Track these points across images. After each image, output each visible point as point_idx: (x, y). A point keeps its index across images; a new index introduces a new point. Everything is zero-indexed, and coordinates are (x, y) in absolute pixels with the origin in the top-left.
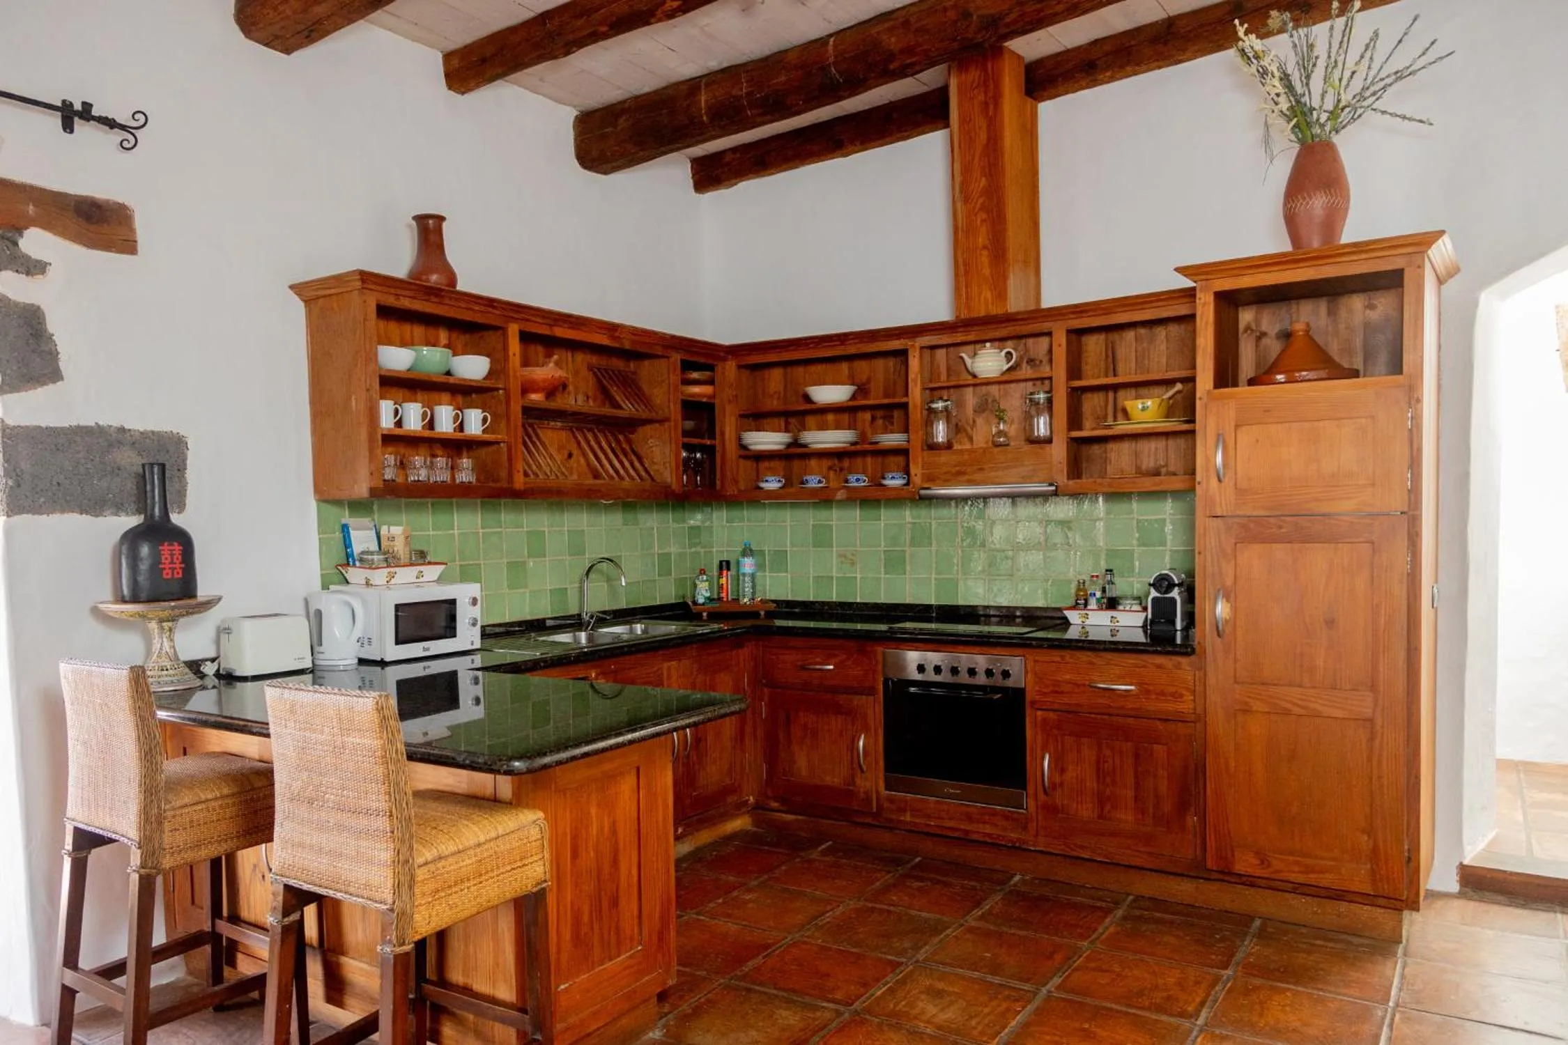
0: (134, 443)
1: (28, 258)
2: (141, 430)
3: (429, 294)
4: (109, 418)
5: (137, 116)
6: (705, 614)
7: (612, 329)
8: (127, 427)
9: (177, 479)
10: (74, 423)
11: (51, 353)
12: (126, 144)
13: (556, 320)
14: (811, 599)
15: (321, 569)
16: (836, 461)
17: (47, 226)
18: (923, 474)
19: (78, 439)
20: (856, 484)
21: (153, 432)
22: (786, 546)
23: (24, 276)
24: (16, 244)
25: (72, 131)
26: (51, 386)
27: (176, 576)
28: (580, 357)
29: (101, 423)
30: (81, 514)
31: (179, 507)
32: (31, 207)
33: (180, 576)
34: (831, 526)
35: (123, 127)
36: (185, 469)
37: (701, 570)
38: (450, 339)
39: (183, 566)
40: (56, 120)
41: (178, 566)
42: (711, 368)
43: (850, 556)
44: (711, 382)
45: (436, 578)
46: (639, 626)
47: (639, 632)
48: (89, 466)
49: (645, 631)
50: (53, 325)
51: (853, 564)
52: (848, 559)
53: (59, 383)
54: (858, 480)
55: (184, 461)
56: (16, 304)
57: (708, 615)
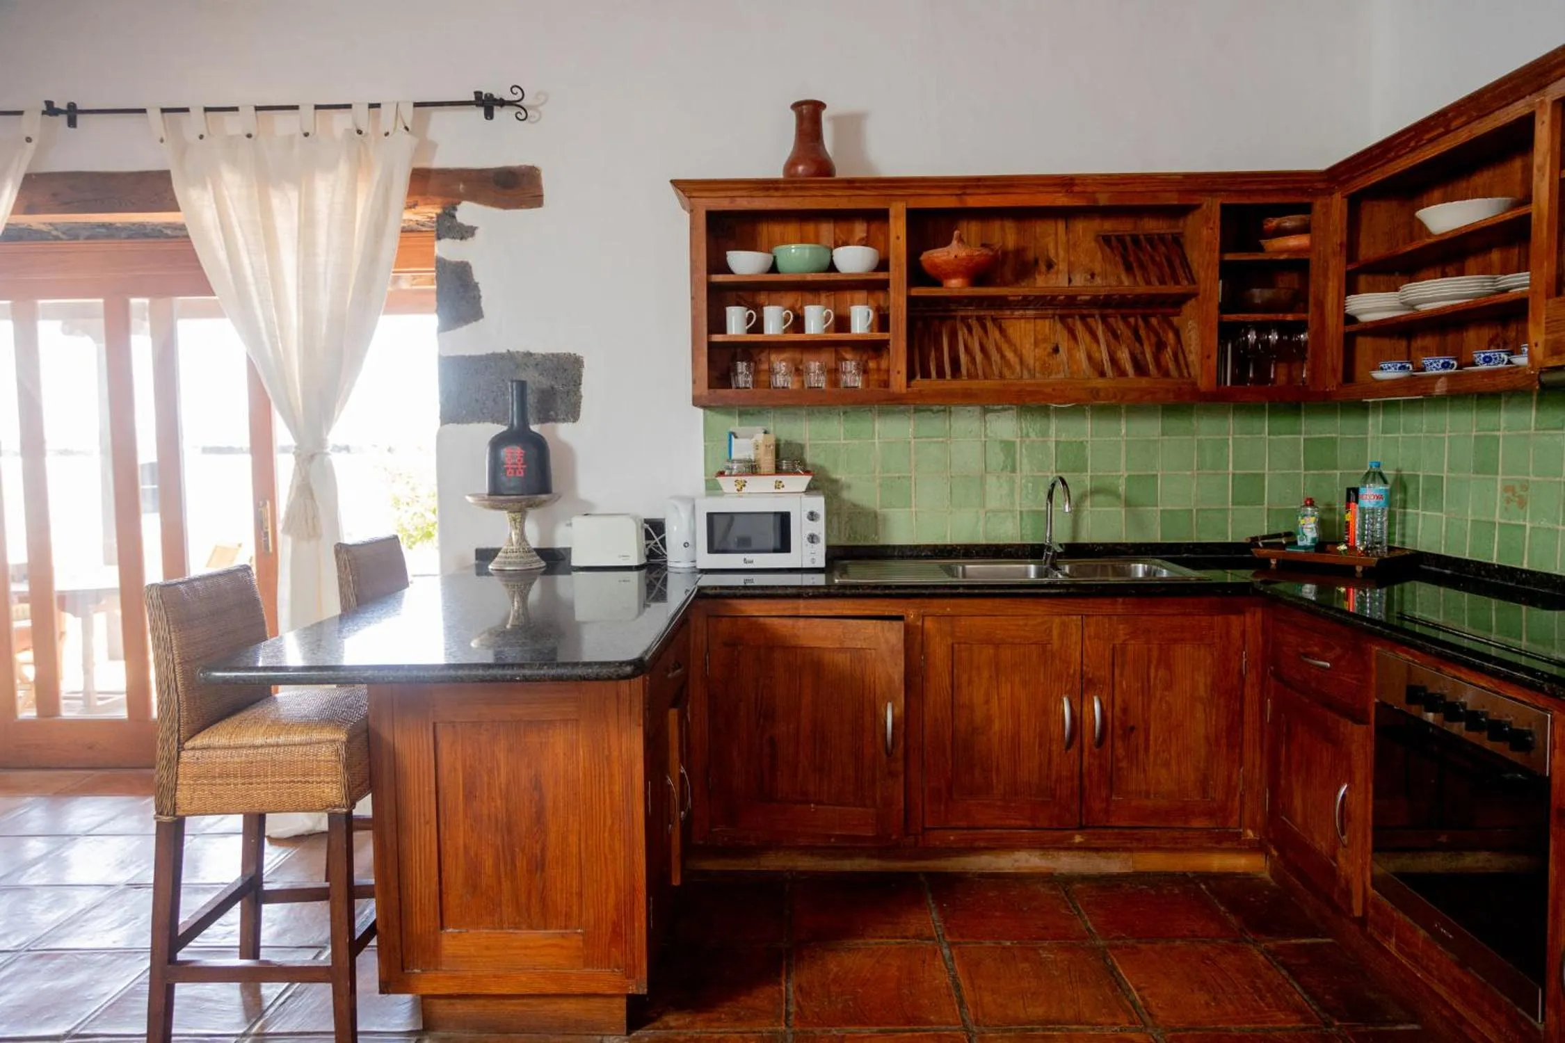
0: (537, 365)
1: (461, 226)
2: (544, 353)
3: (768, 189)
4: (518, 345)
5: (515, 90)
6: (1273, 562)
7: (1066, 183)
8: (532, 351)
9: (573, 394)
10: (490, 352)
11: (474, 297)
12: (519, 115)
13: (965, 187)
14: (1467, 557)
15: (706, 475)
16: (1499, 329)
17: (473, 198)
18: (1546, 341)
19: (493, 364)
20: (1485, 367)
21: (553, 355)
22: (1443, 472)
23: (458, 241)
24: (454, 217)
25: (492, 118)
26: (474, 324)
27: (518, 475)
28: (1080, 226)
29: (511, 350)
30: (494, 423)
31: (573, 417)
32: (461, 186)
33: (522, 474)
34: (1497, 439)
35: (511, 103)
36: (580, 384)
37: (1311, 500)
38: (868, 231)
39: (524, 466)
40: (481, 112)
41: (520, 466)
42: (1306, 209)
43: (1519, 491)
44: (1304, 229)
45: (804, 490)
46: (1140, 566)
47: (1140, 575)
48: (500, 385)
49: (1147, 573)
50: (478, 276)
51: (1522, 504)
52: (1517, 496)
53: (481, 321)
54: (1487, 360)
55: (580, 376)
56: (450, 263)
57: (1277, 564)
